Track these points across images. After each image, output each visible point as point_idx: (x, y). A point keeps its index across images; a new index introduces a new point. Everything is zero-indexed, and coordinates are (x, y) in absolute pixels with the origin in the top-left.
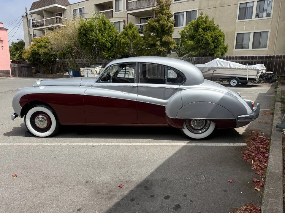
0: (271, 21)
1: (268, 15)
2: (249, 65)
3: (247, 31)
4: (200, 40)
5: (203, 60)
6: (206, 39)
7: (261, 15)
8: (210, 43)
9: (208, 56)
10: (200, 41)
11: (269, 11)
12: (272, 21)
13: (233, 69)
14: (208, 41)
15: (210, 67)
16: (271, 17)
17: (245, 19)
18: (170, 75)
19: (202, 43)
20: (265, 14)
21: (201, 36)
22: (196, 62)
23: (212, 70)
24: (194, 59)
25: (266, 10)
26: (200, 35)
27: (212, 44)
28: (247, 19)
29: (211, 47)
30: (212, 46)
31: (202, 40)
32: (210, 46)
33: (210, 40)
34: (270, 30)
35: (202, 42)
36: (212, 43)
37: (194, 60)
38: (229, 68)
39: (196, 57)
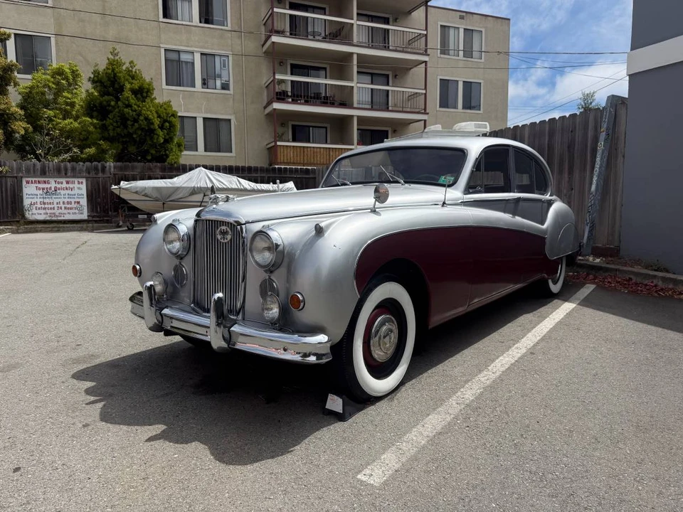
0: (231, 100)
1: (225, 87)
2: (280, 183)
3: (188, 112)
4: (128, 120)
5: (139, 170)
6: (146, 119)
7: (211, 82)
8: (155, 130)
9: (149, 161)
10: (129, 123)
11: (225, 78)
12: (233, 100)
13: (249, 191)
14: (153, 124)
15: (194, 187)
16: (231, 92)
17: (180, 86)
18: (34, 211)
19: (134, 128)
20: (218, 83)
21: (132, 110)
22: (120, 176)
23: (199, 193)
24: (110, 166)
25: (220, 76)
26: (129, 106)
27: (161, 133)
28: (183, 86)
29: (158, 138)
30: (161, 138)
31: (136, 121)
32: (156, 137)
33: (157, 122)
34: (232, 118)
35: (133, 125)
36: (160, 130)
37: (112, 170)
38: (241, 190)
39: (118, 163)
